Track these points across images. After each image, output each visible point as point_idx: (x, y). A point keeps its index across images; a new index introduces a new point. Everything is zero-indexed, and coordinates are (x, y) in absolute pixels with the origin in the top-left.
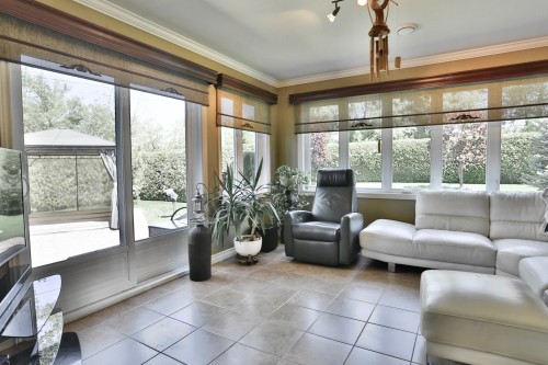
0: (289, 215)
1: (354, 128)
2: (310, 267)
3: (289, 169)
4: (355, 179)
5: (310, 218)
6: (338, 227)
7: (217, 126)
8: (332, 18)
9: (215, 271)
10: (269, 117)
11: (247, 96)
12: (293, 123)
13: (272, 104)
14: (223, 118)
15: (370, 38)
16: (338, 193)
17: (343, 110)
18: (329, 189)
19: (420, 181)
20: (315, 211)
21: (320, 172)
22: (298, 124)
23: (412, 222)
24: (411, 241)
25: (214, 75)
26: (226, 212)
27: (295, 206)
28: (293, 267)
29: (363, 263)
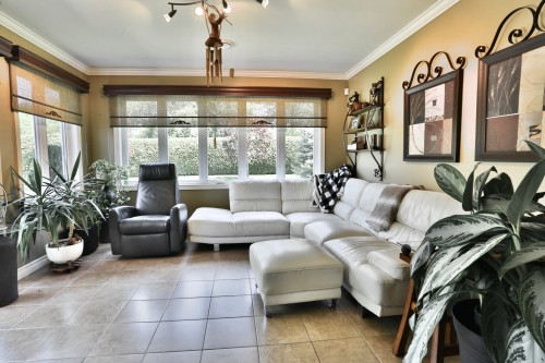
0: (114, 212)
1: (173, 125)
2: (142, 261)
3: (106, 164)
4: (177, 173)
5: (135, 213)
6: (167, 218)
7: (13, 110)
8: (168, 19)
9: (23, 289)
10: (79, 107)
11: (52, 79)
12: (107, 115)
13: (82, 92)
14: (20, 100)
15: (206, 47)
16: (162, 186)
17: (162, 107)
18: (153, 183)
19: (217, 174)
20: (139, 206)
21: (142, 166)
22: (113, 117)
23: (228, 207)
24: (231, 223)
25: (7, 46)
26: (34, 216)
27: (116, 202)
28: (123, 264)
29: (190, 248)
